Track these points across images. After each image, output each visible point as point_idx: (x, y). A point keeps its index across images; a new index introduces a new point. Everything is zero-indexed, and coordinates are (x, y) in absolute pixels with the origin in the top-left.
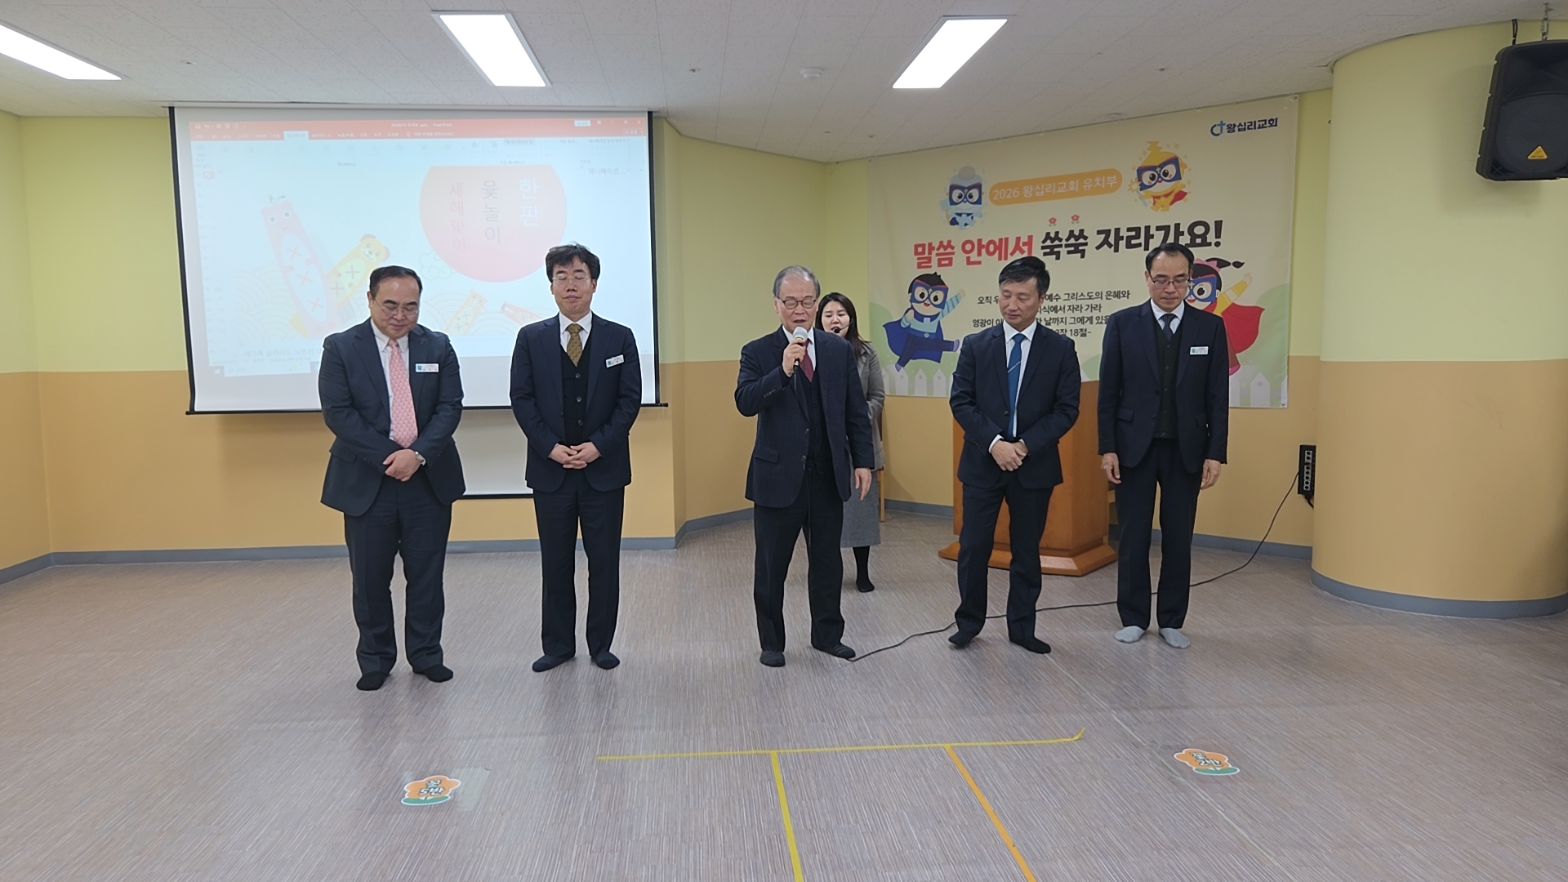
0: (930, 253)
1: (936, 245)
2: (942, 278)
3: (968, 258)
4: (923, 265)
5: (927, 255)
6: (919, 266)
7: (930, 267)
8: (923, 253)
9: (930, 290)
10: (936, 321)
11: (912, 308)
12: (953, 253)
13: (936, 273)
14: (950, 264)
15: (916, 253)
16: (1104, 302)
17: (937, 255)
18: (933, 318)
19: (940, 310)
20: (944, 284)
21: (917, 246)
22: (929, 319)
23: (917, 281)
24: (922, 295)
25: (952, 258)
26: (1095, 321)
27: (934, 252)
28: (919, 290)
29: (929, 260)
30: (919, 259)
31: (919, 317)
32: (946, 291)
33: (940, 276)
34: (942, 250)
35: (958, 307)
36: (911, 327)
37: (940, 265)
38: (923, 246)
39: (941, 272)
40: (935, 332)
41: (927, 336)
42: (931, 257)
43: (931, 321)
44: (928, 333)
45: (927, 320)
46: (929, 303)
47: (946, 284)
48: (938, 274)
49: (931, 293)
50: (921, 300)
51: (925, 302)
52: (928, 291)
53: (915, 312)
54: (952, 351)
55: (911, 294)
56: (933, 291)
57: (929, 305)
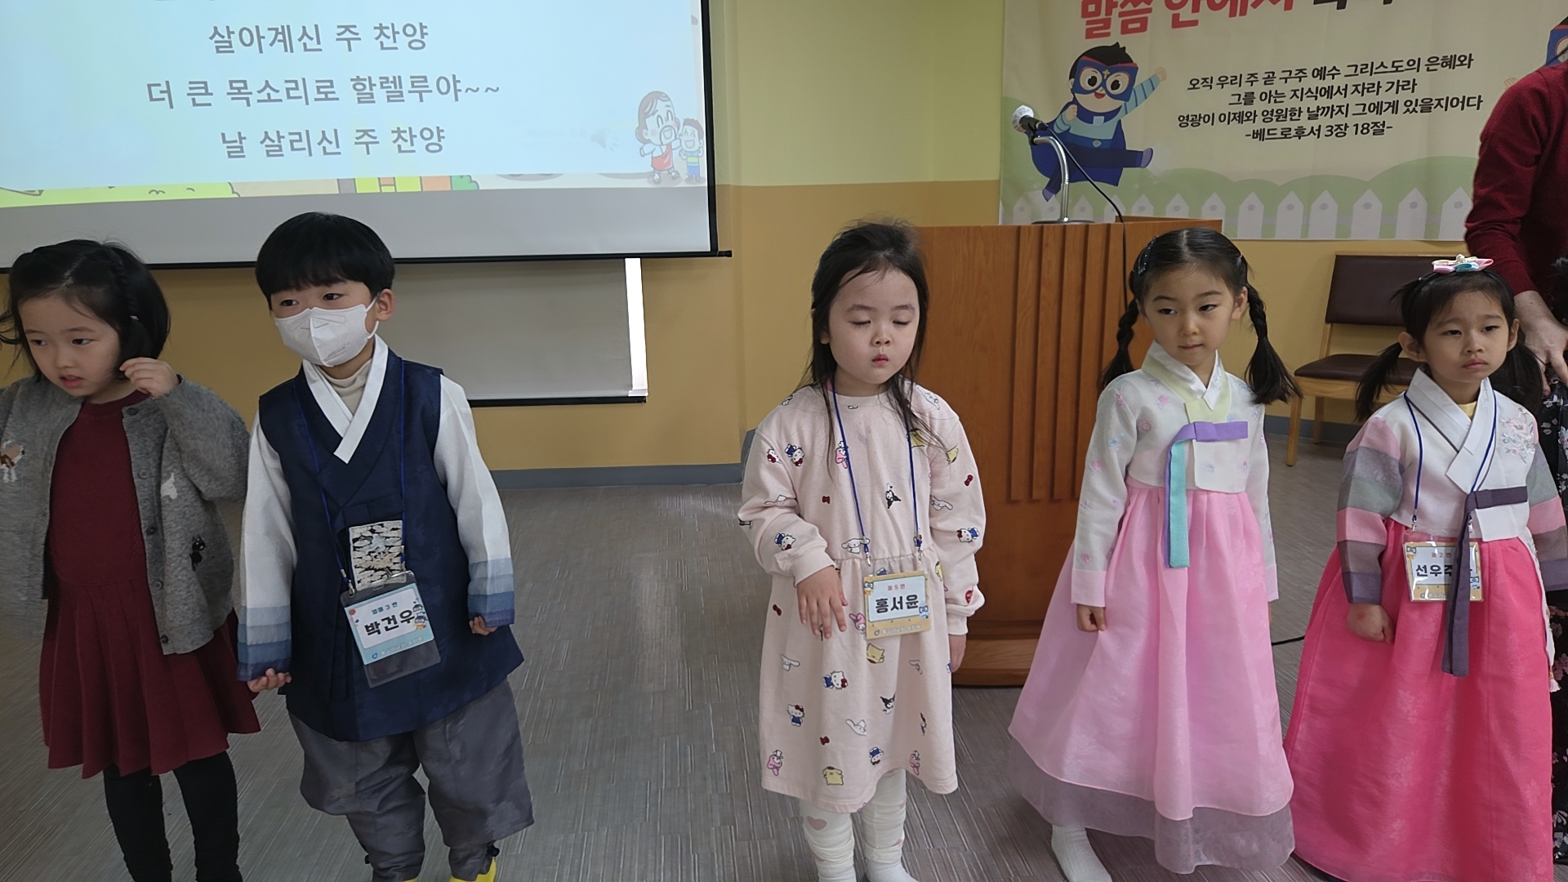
0: (1109, 12)
2: (1127, 51)
3: (1176, 17)
4: (1095, 32)
5: (1103, 16)
6: (1090, 34)
7: (1108, 35)
8: (1097, 12)
9: (1106, 72)
10: (1113, 123)
11: (1075, 101)
12: (1149, 11)
13: (1118, 43)
14: (1143, 28)
15: (1086, 15)
16: (1422, 77)
17: (1121, 15)
18: (1108, 116)
19: (1121, 103)
20: (1131, 61)
21: (1087, 2)
22: (1103, 118)
23: (1084, 58)
24: (1092, 81)
25: (1146, 18)
26: (1402, 108)
27: (1116, 11)
28: (1087, 74)
29: (1107, 23)
30: (1088, 23)
31: (1086, 116)
32: (1132, 72)
33: (1124, 48)
35: (1152, 97)
36: (1071, 131)
37: (1125, 30)
38: (1097, 2)
39: (1125, 41)
40: (1111, 137)
41: (1097, 144)
42: (1110, 19)
43: (1105, 121)
44: (1100, 140)
45: (1098, 120)
46: (1104, 92)
47: (1134, 62)
48: (1121, 46)
49: (1108, 76)
50: (1091, 88)
51: (1097, 91)
52: (1103, 75)
53: (1080, 107)
54: (1139, 166)
55: (1073, 80)
56: (1111, 74)
57: (1103, 95)
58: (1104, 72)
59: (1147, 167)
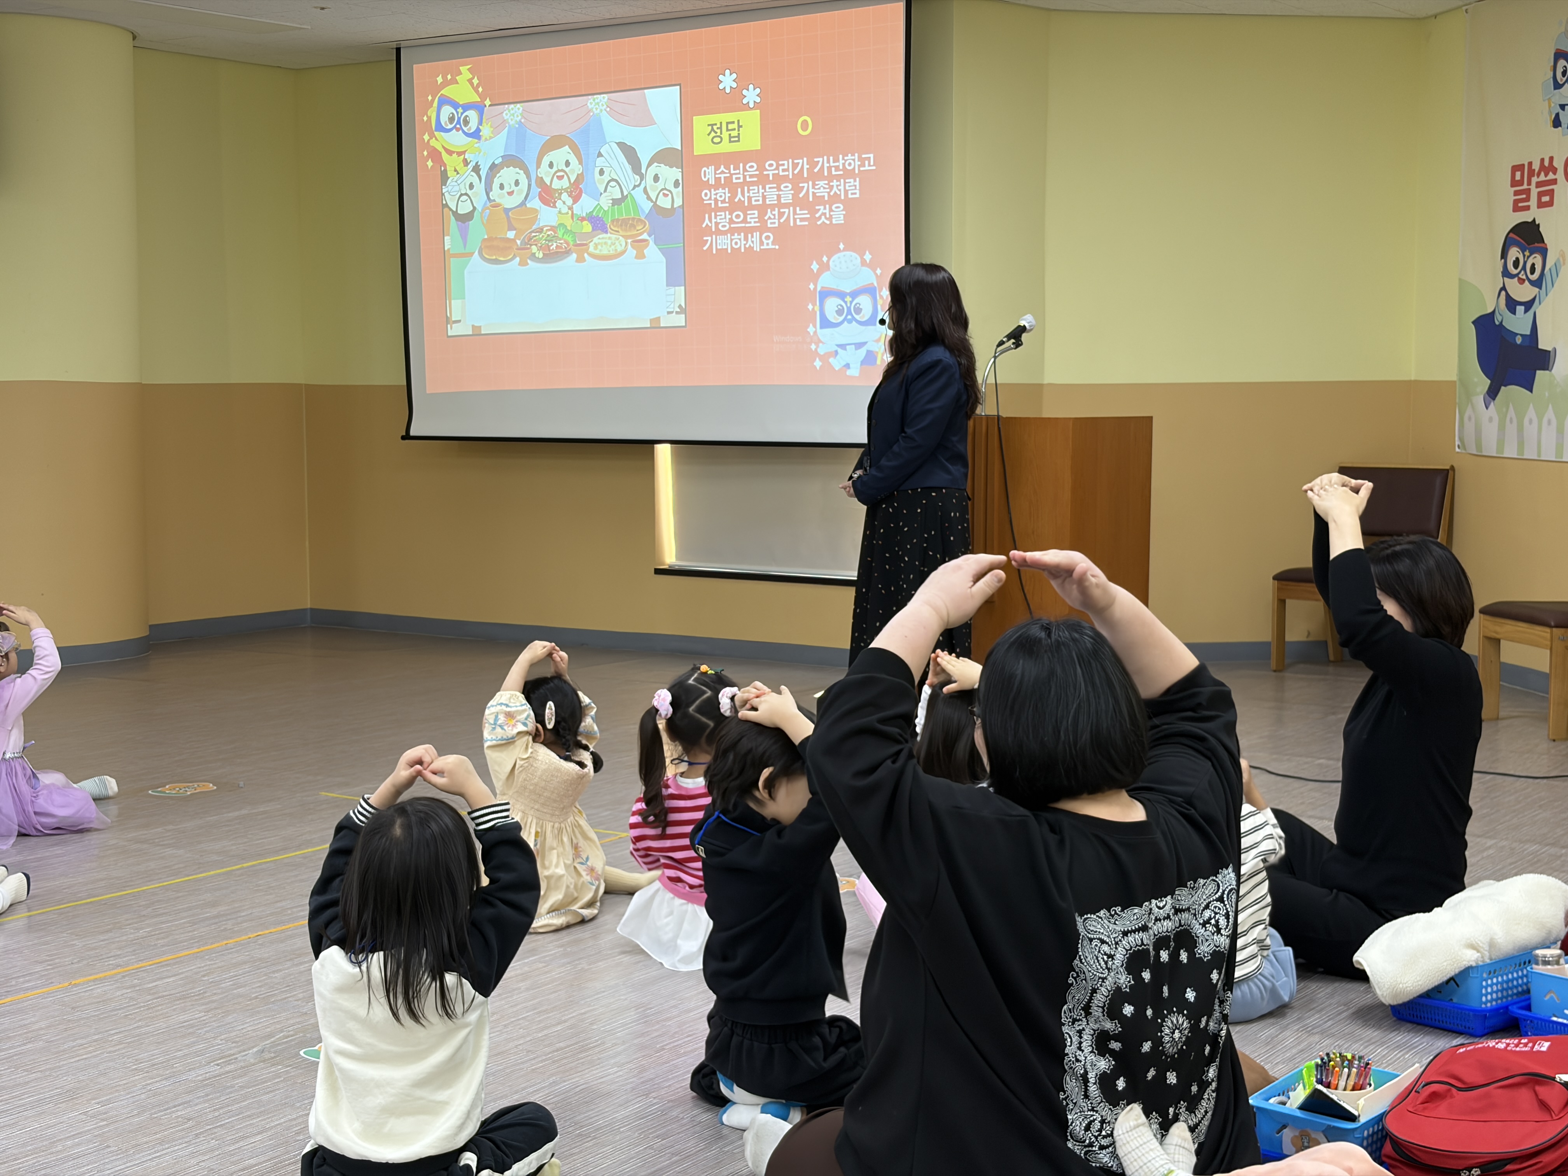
0: (1529, 183)
1: (1536, 167)
2: (1541, 229)
4: (1520, 205)
5: (1525, 186)
6: (1516, 209)
7: (1528, 208)
8: (1521, 183)
9: (1527, 253)
10: (1531, 313)
11: (1504, 288)
12: (1554, 182)
13: (1534, 220)
14: (1550, 204)
15: (1514, 183)
17: (1538, 185)
18: (1528, 305)
19: (1536, 290)
20: (1543, 242)
21: (1515, 169)
22: (1523, 308)
23: (1511, 235)
24: (1516, 263)
25: (1553, 191)
27: (1534, 180)
28: (1514, 253)
29: (1528, 195)
30: (1516, 193)
31: (1512, 304)
32: (1544, 252)
33: (1539, 224)
34: (1542, 177)
36: (1504, 324)
37: (1541, 205)
38: (1520, 167)
40: (1528, 333)
41: (1519, 340)
42: (1529, 189)
43: (1526, 311)
44: (1521, 335)
45: (1520, 309)
46: (1524, 277)
47: (1546, 242)
48: (1537, 223)
49: (1528, 257)
50: (1515, 272)
51: (1520, 276)
52: (1524, 256)
53: (1508, 295)
54: (1547, 369)
55: (1503, 260)
56: (1531, 254)
57: (1524, 281)
58: (1525, 253)
59: (1553, 371)
